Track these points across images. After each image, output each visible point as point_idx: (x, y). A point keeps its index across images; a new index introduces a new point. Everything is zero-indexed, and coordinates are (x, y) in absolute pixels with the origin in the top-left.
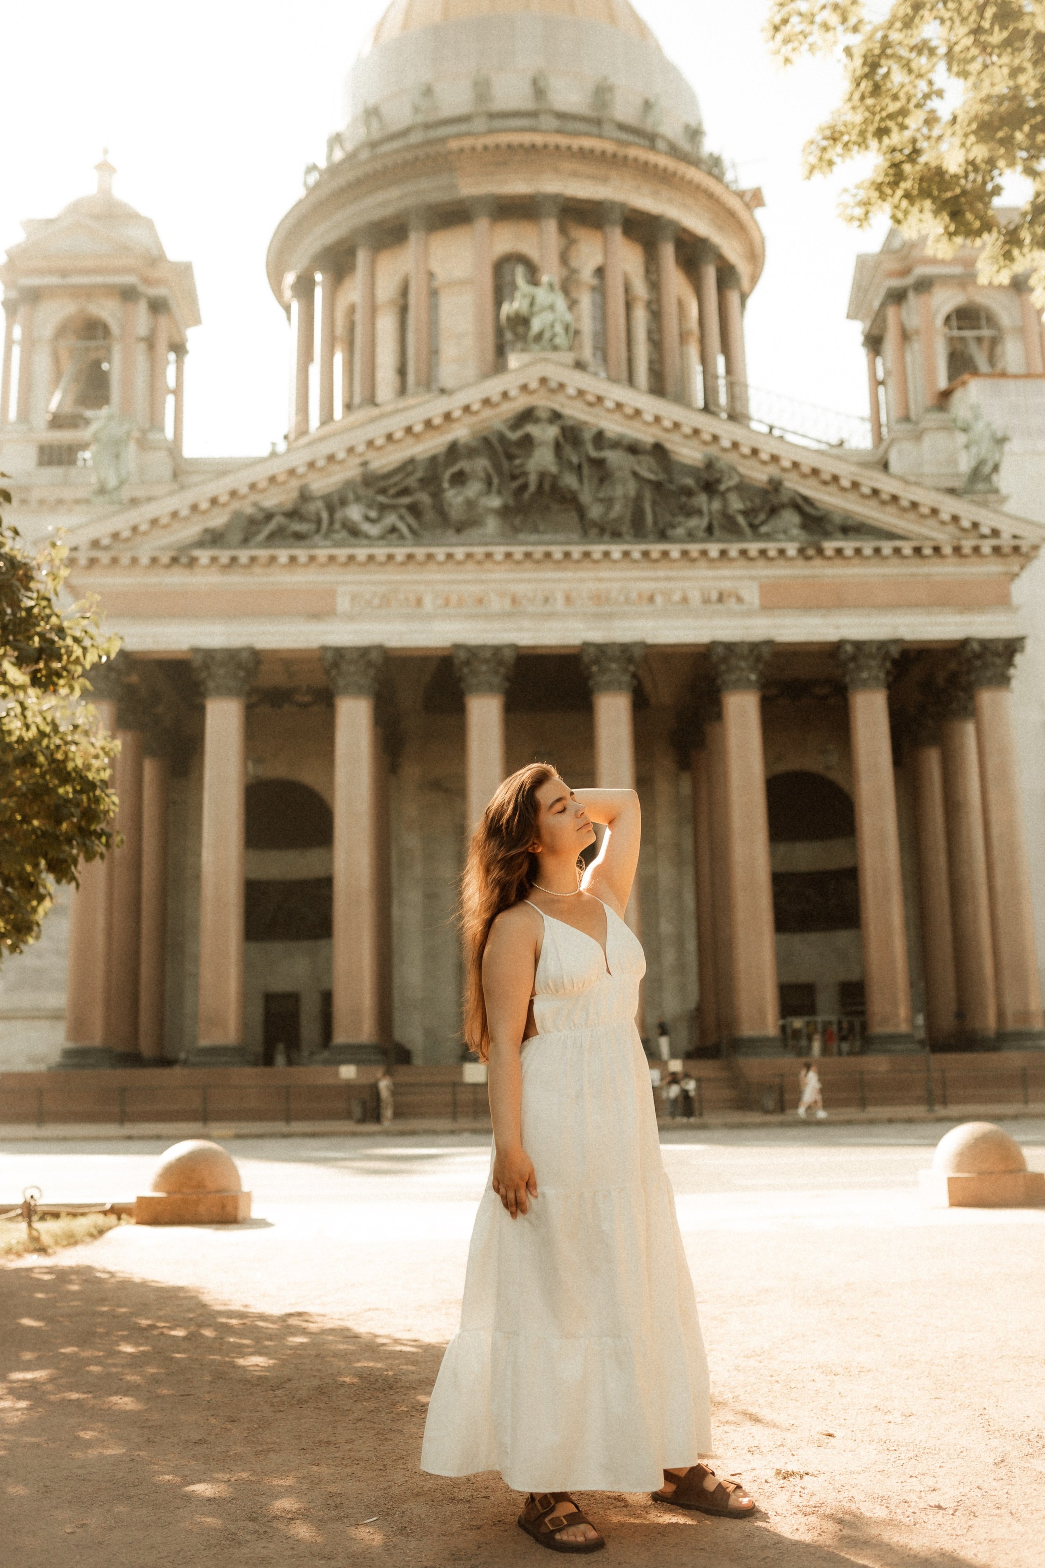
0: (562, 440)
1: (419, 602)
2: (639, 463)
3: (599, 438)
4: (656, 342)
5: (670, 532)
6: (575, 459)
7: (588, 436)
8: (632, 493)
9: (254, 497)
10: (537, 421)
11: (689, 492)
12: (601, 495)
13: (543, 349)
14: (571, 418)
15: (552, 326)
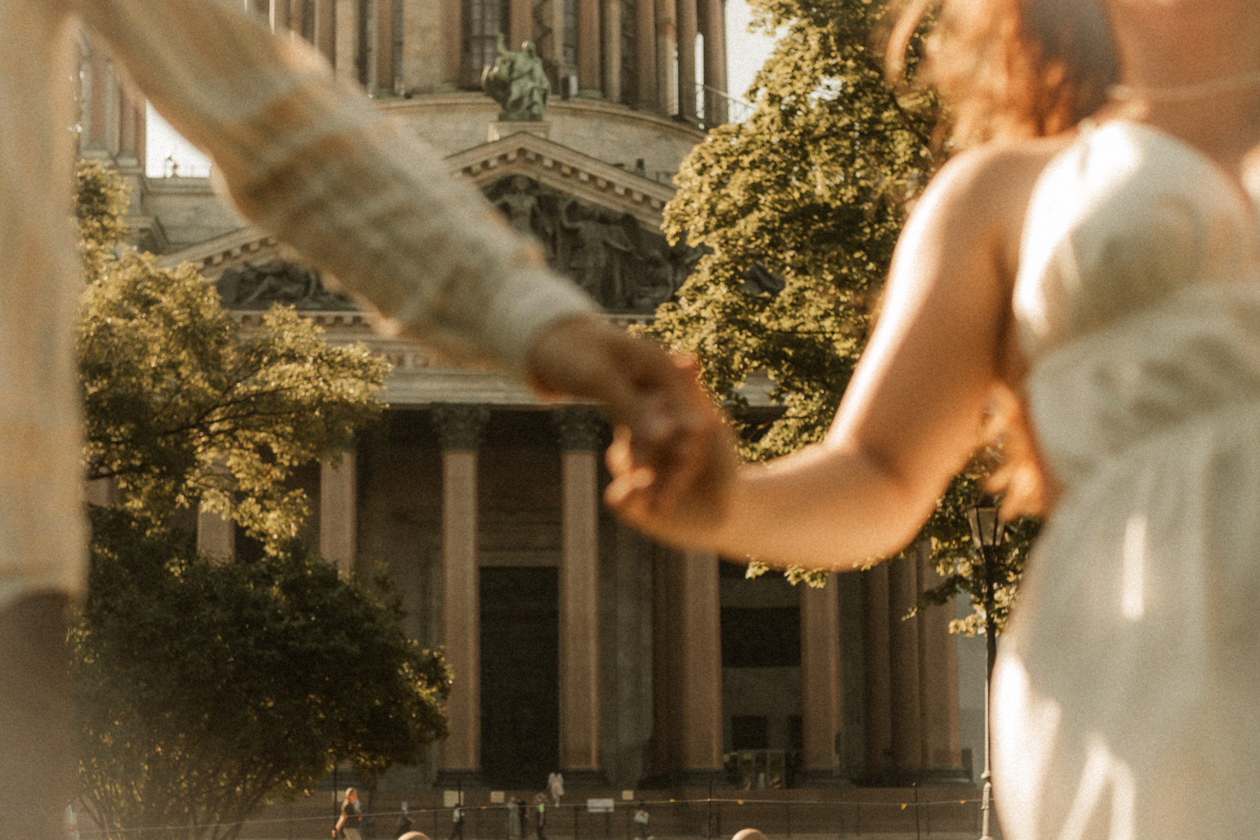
0: (538, 211)
1: (400, 362)
2: (610, 233)
3: (574, 208)
4: (631, 38)
5: (637, 301)
6: (549, 230)
7: (563, 207)
8: (603, 264)
9: (246, 257)
10: (514, 191)
11: (656, 263)
12: (573, 264)
13: (522, 118)
14: (546, 187)
15: (531, 94)
